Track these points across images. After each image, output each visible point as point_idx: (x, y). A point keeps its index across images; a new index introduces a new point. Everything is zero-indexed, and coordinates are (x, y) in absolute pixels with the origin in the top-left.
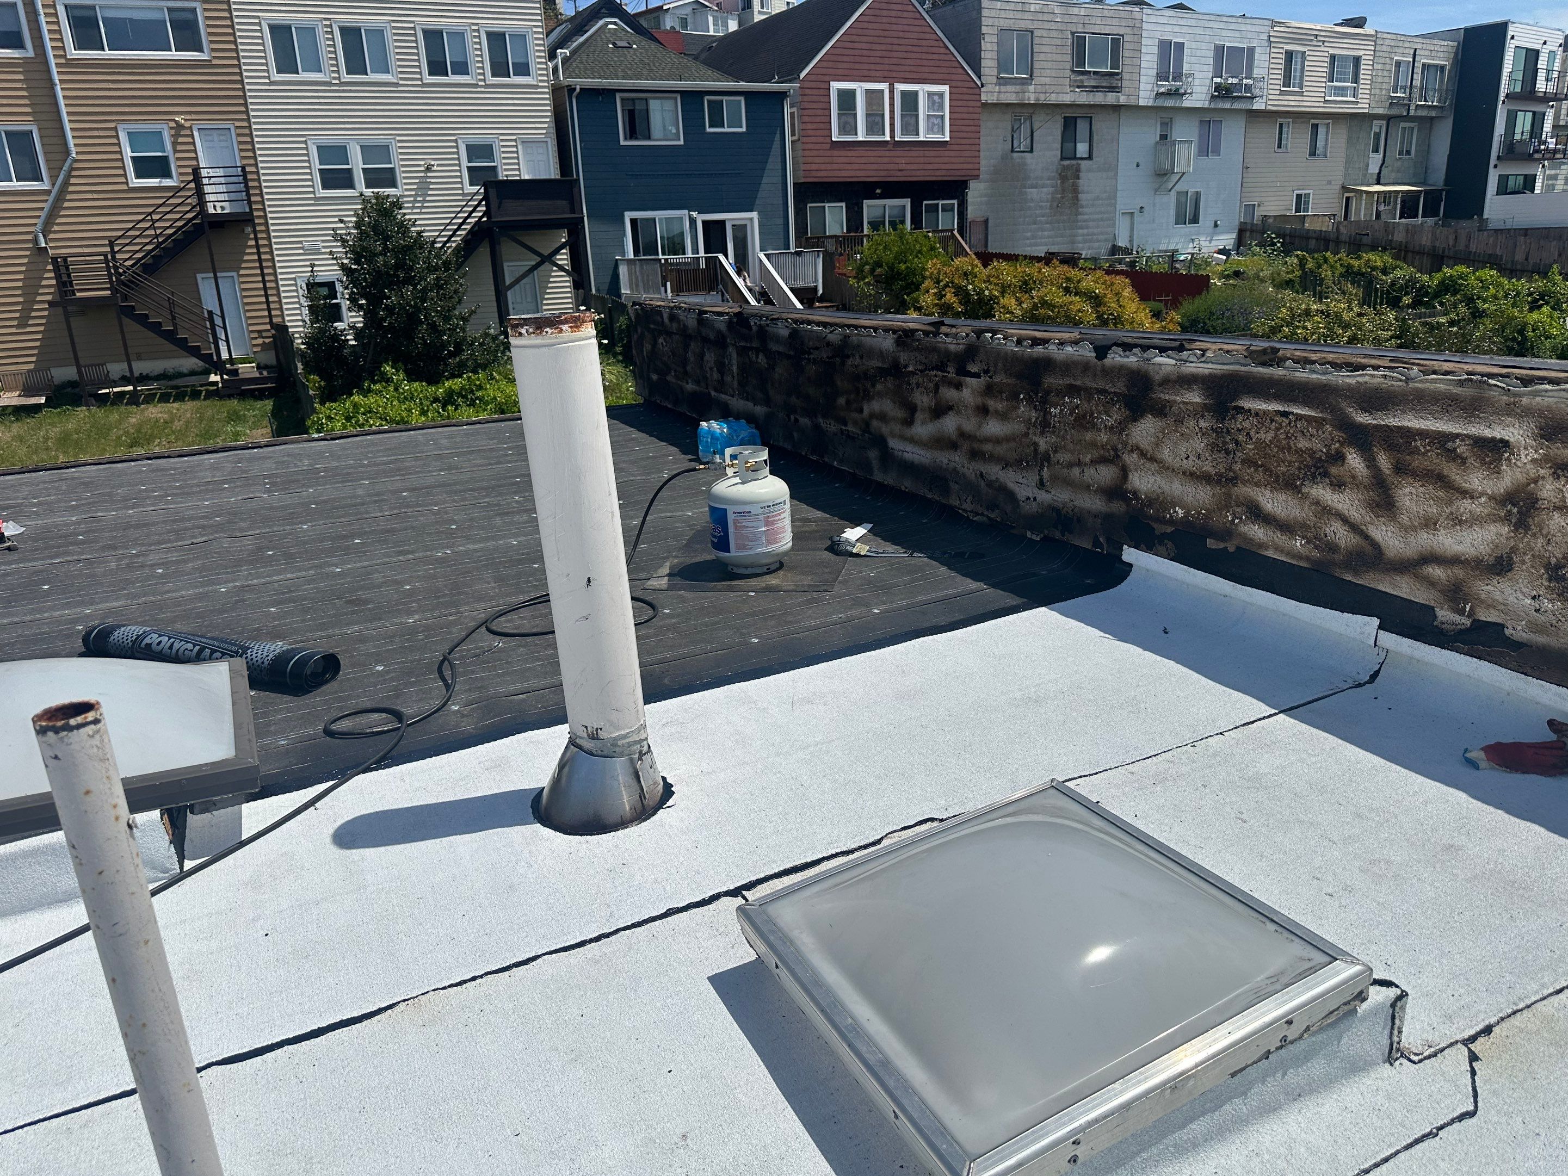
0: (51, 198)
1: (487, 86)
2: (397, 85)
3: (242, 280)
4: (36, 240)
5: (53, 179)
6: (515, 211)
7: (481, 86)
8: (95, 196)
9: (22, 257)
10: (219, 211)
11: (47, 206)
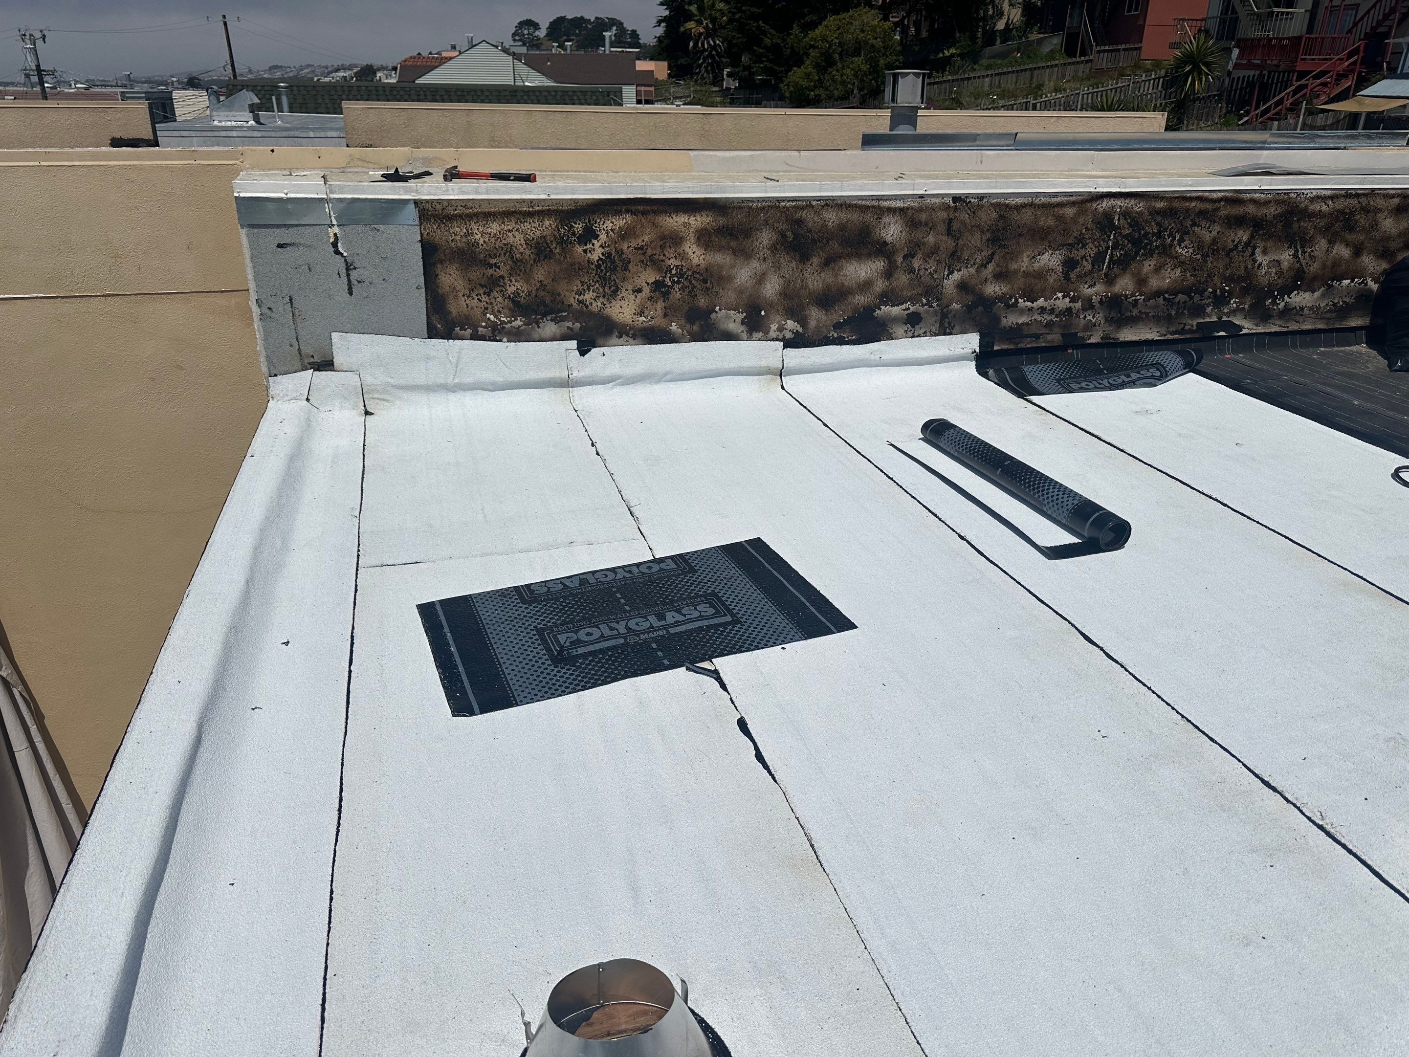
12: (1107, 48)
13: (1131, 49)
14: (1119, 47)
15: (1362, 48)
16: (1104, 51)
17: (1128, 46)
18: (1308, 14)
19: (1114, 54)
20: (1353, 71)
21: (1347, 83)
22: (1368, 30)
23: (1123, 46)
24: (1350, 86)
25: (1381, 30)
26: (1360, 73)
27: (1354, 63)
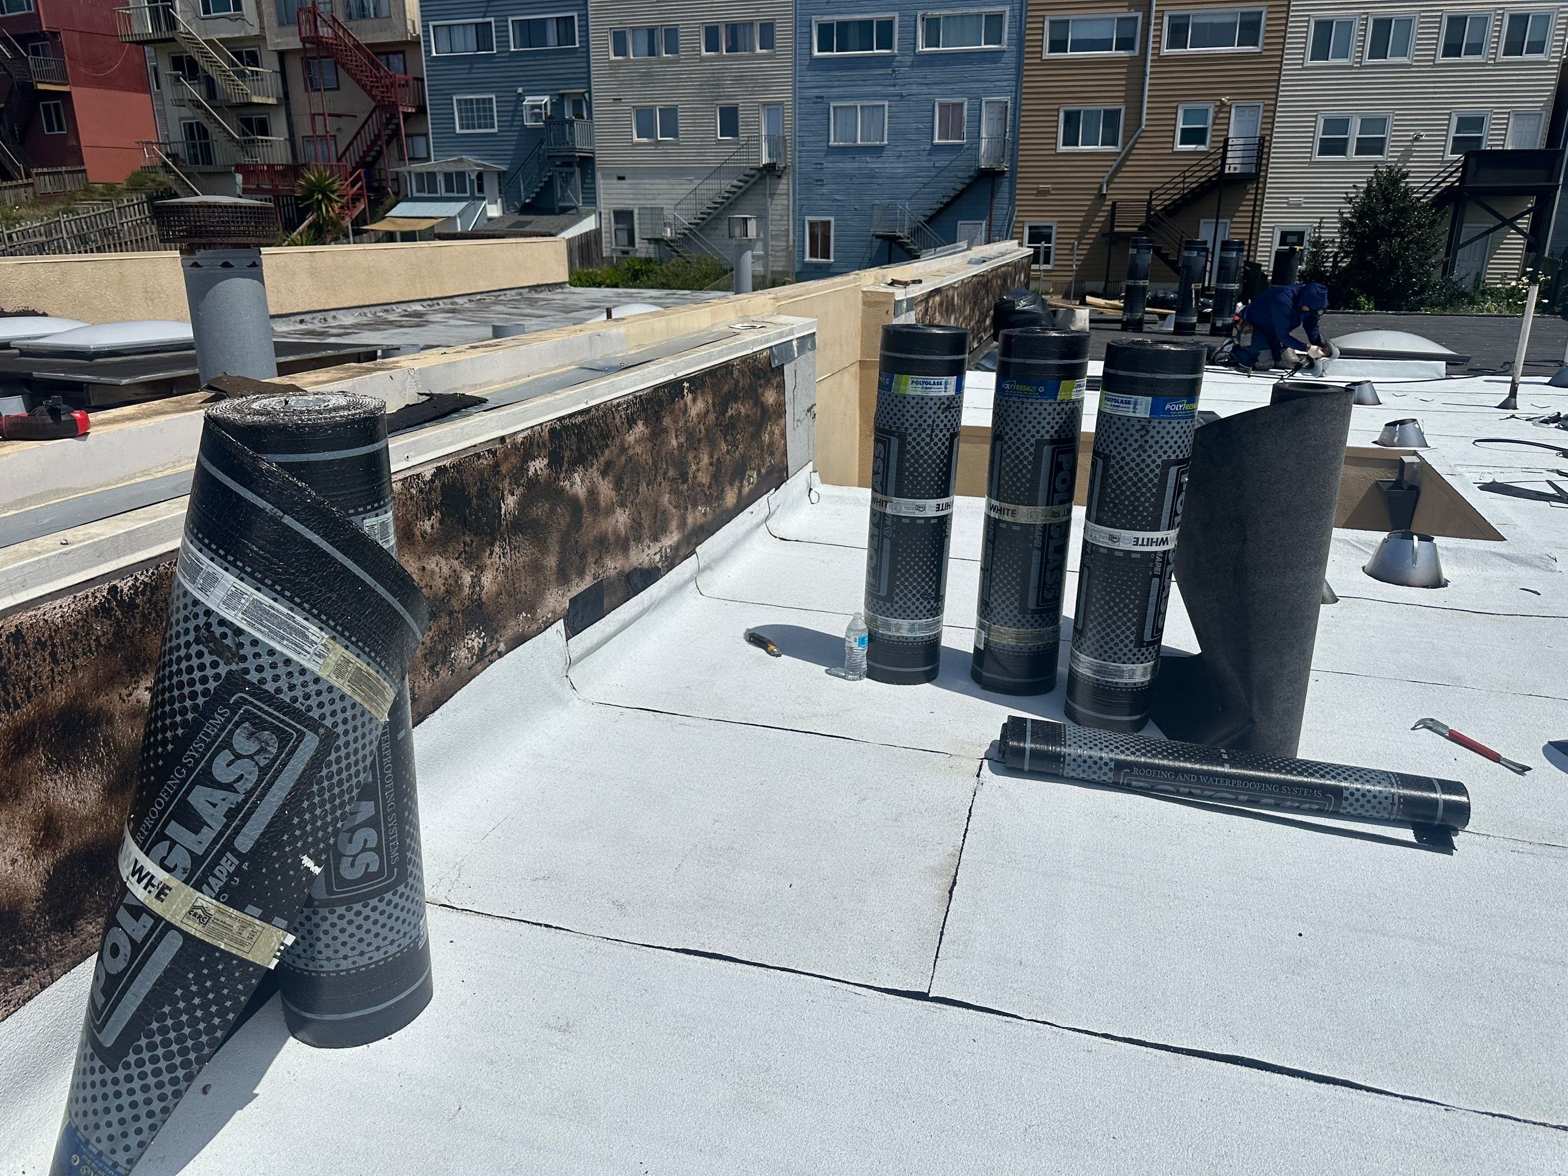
0: (1119, 159)
1: (1496, 64)
2: (1411, 66)
3: (1233, 225)
4: (1101, 189)
5: (1125, 144)
6: (1489, 178)
7: (1490, 65)
8: (1149, 157)
9: (1087, 200)
10: (1232, 171)
11: (1115, 164)
12: (45, 170)
13: (74, 172)
14: (60, 169)
15: (362, 175)
16: (44, 174)
17: (69, 169)
18: (288, 143)
19: (56, 177)
20: (362, 195)
21: (361, 206)
22: (358, 159)
23: (64, 169)
24: (365, 209)
25: (369, 159)
26: (369, 197)
27: (361, 188)
